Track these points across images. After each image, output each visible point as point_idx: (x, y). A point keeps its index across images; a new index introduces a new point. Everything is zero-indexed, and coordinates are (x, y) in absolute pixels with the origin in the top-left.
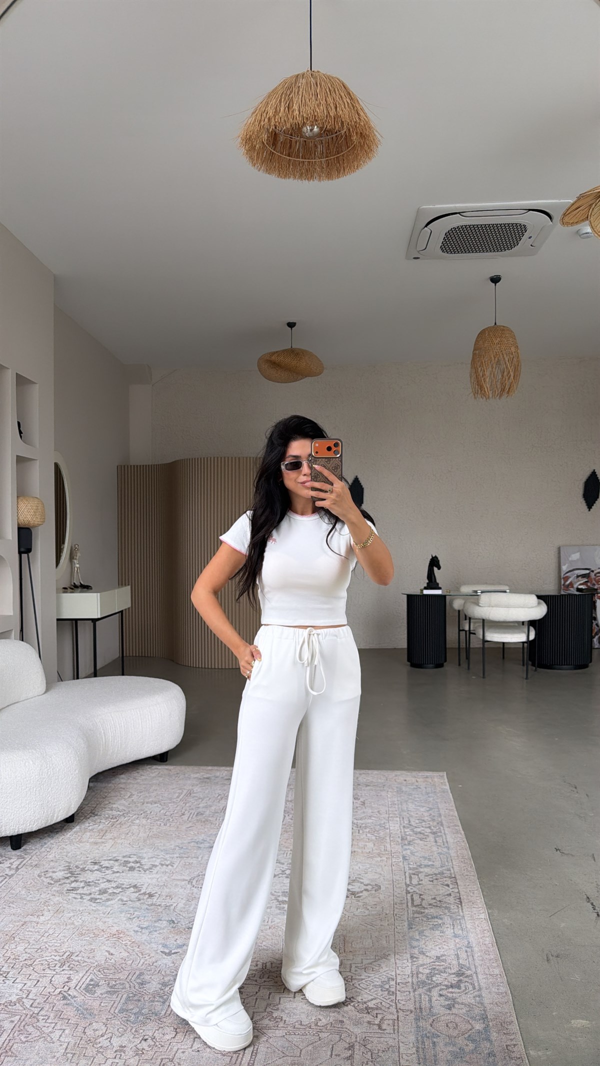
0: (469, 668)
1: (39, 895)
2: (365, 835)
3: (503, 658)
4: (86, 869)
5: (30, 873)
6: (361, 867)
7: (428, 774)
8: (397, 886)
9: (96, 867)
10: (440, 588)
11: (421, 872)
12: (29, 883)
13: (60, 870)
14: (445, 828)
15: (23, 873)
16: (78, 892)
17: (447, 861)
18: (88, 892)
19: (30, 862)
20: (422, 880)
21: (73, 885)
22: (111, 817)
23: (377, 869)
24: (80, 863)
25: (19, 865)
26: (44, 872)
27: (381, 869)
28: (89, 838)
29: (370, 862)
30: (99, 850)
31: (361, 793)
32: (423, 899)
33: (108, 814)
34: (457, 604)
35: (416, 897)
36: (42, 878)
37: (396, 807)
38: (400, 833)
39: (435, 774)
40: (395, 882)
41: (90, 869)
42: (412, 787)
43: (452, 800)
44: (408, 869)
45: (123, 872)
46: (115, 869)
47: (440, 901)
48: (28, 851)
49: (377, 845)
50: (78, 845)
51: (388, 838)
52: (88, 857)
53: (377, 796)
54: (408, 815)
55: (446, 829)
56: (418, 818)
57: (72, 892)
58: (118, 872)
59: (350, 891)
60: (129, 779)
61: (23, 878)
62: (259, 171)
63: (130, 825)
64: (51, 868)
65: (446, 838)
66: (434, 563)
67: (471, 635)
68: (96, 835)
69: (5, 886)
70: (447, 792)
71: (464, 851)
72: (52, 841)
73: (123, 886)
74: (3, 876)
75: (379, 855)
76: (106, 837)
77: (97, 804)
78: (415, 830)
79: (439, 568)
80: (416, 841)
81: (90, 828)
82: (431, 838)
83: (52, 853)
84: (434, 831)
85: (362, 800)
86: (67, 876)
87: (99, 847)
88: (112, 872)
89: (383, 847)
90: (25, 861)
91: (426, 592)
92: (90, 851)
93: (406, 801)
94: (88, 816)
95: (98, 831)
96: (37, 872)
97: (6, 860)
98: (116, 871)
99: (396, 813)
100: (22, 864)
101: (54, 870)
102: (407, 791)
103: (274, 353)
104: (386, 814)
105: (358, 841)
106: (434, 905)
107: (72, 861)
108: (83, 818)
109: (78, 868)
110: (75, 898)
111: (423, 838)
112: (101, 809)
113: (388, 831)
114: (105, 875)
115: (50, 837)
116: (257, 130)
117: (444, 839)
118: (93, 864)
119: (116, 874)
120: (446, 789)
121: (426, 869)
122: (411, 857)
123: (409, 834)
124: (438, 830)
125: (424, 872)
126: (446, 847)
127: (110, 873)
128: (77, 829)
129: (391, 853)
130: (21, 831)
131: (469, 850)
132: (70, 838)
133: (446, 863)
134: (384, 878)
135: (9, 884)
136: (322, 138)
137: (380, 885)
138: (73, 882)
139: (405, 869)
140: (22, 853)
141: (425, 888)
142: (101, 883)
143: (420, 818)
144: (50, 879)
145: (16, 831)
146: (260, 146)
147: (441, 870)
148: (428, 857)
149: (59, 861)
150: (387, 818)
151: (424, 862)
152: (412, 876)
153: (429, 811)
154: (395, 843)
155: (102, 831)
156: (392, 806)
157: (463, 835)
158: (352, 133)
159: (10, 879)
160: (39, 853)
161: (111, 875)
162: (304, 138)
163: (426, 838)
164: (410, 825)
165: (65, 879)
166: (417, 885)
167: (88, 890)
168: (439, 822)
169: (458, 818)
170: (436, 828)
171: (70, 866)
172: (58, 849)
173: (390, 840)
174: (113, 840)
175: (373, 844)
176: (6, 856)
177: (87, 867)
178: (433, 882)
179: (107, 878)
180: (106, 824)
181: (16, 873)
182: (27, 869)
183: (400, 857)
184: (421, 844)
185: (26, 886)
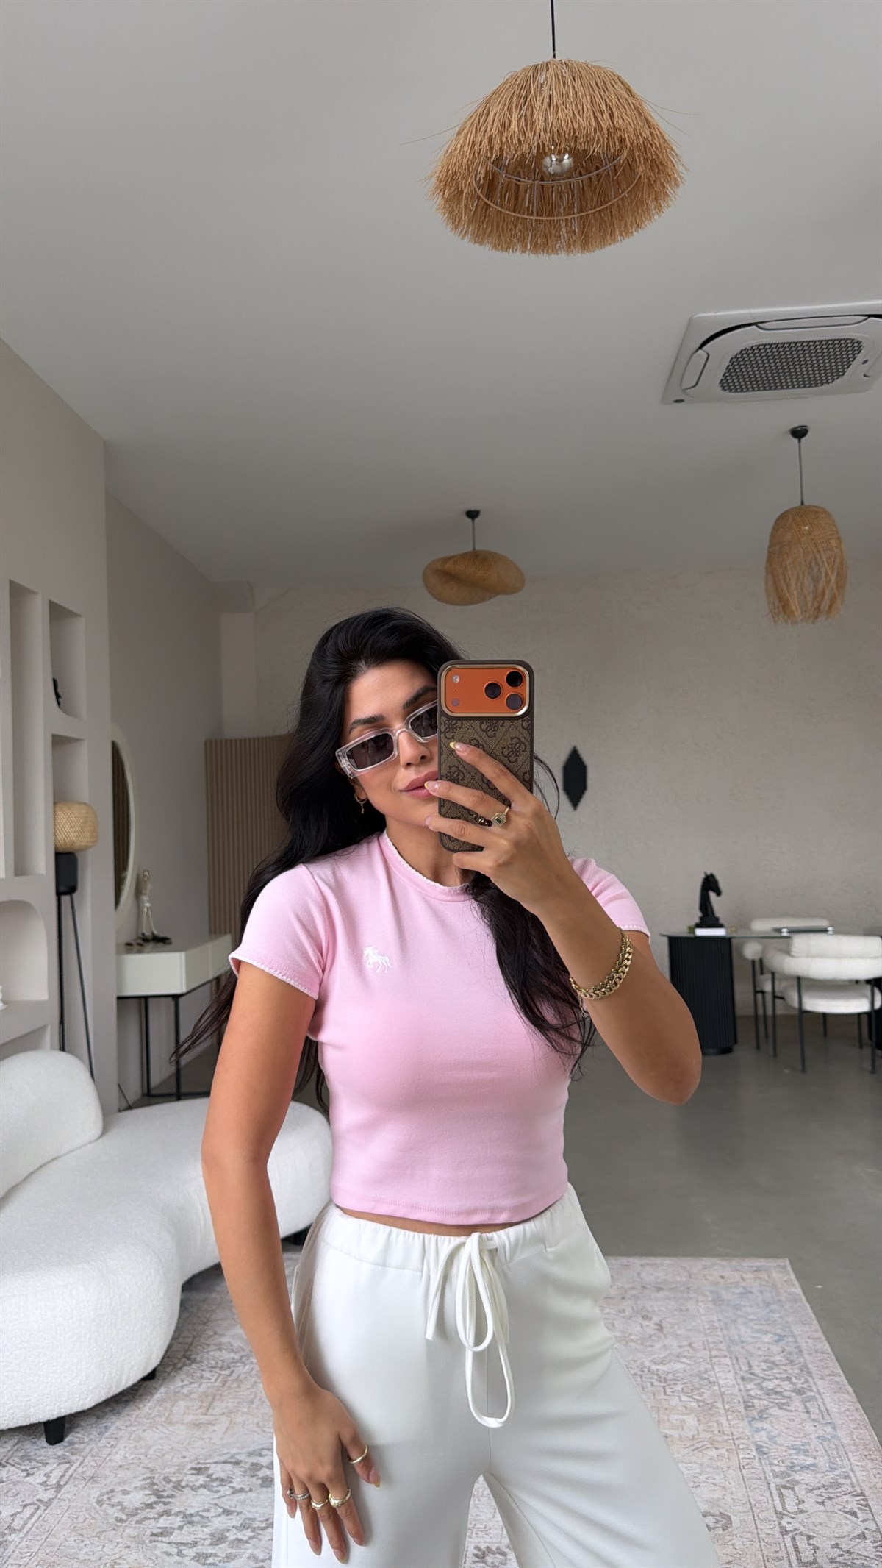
0: (775, 1055)
1: (100, 1548)
2: (677, 1398)
3: (825, 1034)
4: (183, 1484)
5: (83, 1497)
6: (686, 1472)
7: (759, 1264)
8: (761, 1517)
9: (202, 1479)
11: (797, 1483)
12: (81, 1519)
13: (136, 1488)
14: (816, 1380)
15: (69, 1496)
16: (172, 1538)
17: (840, 1457)
18: (190, 1540)
19: (80, 1470)
20: (803, 1502)
21: (164, 1522)
22: (220, 1364)
23: (717, 1477)
24: (172, 1470)
25: (62, 1476)
26: (107, 1493)
27: (723, 1477)
28: (185, 1413)
29: (699, 1461)
30: (203, 1439)
31: (652, 1306)
32: (816, 1548)
33: (214, 1358)
34: (751, 951)
35: (802, 1544)
36: (104, 1506)
37: (719, 1333)
38: (739, 1394)
39: (771, 1263)
40: (755, 1505)
41: (191, 1484)
42: (738, 1291)
43: (814, 1317)
44: (771, 1474)
45: (251, 1490)
46: (237, 1483)
47: (848, 1552)
48: (76, 1446)
49: (704, 1421)
50: (165, 1431)
51: (719, 1405)
52: (185, 1457)
53: (681, 1311)
54: (742, 1351)
55: (819, 1382)
56: (763, 1358)
57: (160, 1538)
58: (242, 1490)
61: (69, 1508)
62: (462, 239)
64: (119, 1483)
65: (824, 1404)
66: (710, 884)
67: (778, 1001)
68: (195, 1408)
69: (37, 1529)
70: (801, 1300)
71: (862, 1431)
72: (118, 1424)
73: (256, 1524)
74: (33, 1504)
75: (712, 1442)
76: (213, 1409)
77: (194, 1337)
78: (764, 1385)
79: (719, 893)
80: (771, 1411)
81: (185, 1391)
82: (797, 1402)
83: (120, 1450)
84: (799, 1386)
85: (655, 1319)
86: (149, 1502)
87: (203, 1433)
88: (231, 1490)
89: (715, 1425)
90: (72, 1468)
91: (701, 932)
92: (189, 1444)
93: (734, 1321)
94: (180, 1365)
95: (200, 1396)
96: (94, 1492)
97: (39, 1468)
98: (238, 1487)
99: (722, 1346)
100: (67, 1477)
101: (126, 1487)
102: (729, 1300)
103: (449, 559)
104: (705, 1349)
105: (668, 1412)
106: (840, 1563)
107: (157, 1467)
109: (168, 1483)
110: (168, 1554)
111: (783, 1404)
112: (200, 1348)
113: (716, 1388)
114: (218, 1498)
115: (114, 1414)
116: (468, 161)
117: (822, 1405)
118: (194, 1472)
119: (238, 1494)
120: (799, 1295)
121: (805, 1474)
122: (770, 1447)
123: (756, 1394)
124: (804, 1386)
125: (802, 1482)
126: (830, 1423)
127: (227, 1493)
128: (161, 1393)
129: (733, 1439)
130: (64, 1412)
131: (871, 1428)
132: (150, 1414)
133: (838, 1459)
134: (733, 1497)
135: (45, 1521)
136: (571, 180)
137: (729, 1514)
138: (162, 1516)
139: (767, 1475)
140: (66, 1450)
141: (814, 1520)
142: (213, 1517)
143: (767, 1358)
144: (120, 1510)
145: (55, 1413)
146: (471, 191)
147: (832, 1476)
148: (802, 1448)
149: (132, 1466)
150: (709, 1360)
151: (796, 1459)
152: (782, 1490)
153: (778, 1341)
154: (734, 1415)
155: (207, 1396)
156: (711, 1332)
157: (854, 1395)
158: (638, 160)
159: (46, 1510)
160: (96, 1450)
161: (230, 1497)
162: (542, 179)
163: (787, 1403)
164: (753, 1374)
165: (148, 1508)
166: (796, 1514)
167: (190, 1533)
168: (803, 1366)
169: (833, 1357)
170: (800, 1380)
171: (154, 1478)
172: (129, 1439)
173: (725, 1409)
174: (227, 1416)
175: (696, 1419)
176: (38, 1459)
177: (185, 1479)
178: (824, 1505)
179: (223, 1506)
180: (213, 1380)
181: (56, 1496)
182: (75, 1486)
183: (751, 1448)
184: (783, 1417)
185: (75, 1527)
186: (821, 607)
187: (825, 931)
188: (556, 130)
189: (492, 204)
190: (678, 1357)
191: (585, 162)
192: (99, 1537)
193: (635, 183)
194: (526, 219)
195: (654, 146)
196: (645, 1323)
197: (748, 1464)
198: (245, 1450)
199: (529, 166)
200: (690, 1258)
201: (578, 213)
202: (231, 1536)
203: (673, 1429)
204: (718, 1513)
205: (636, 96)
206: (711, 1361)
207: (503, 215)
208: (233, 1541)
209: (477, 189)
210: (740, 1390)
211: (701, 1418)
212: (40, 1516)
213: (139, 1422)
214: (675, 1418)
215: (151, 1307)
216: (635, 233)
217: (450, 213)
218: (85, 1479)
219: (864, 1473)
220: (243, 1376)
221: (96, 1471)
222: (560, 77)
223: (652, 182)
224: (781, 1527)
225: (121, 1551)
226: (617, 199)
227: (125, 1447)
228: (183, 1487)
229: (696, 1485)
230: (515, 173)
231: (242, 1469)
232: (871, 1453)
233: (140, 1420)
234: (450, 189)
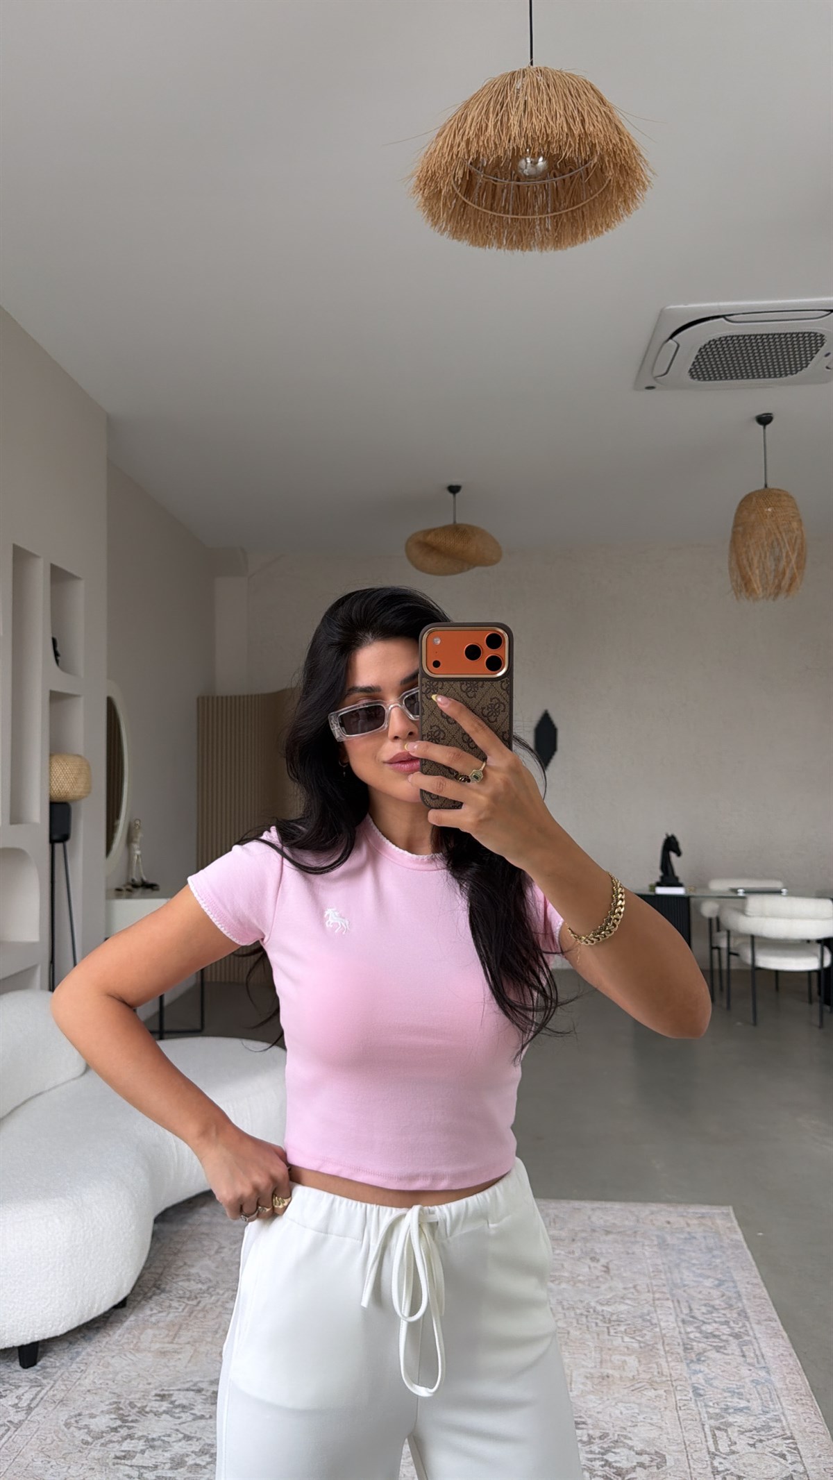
0: (728, 1007)
1: (65, 1469)
2: (620, 1339)
3: (777, 988)
4: (148, 1409)
5: (51, 1419)
7: (704, 1211)
8: (695, 1457)
9: (165, 1405)
10: (680, 885)
11: (730, 1425)
12: (49, 1441)
13: (102, 1412)
15: (38, 1418)
16: (134, 1462)
17: (772, 1401)
18: (150, 1463)
19: (51, 1393)
20: (735, 1443)
21: (127, 1446)
22: (188, 1294)
23: (654, 1417)
24: (138, 1396)
25: (33, 1399)
26: (75, 1416)
27: (659, 1417)
28: (151, 1343)
29: (638, 1401)
30: (168, 1367)
31: (600, 1248)
33: (183, 1288)
34: (708, 909)
36: (72, 1429)
37: (663, 1277)
38: (679, 1337)
39: (716, 1210)
40: (689, 1445)
41: (155, 1410)
42: (682, 1236)
43: (754, 1263)
44: (706, 1416)
48: (48, 1370)
49: (644, 1362)
50: (133, 1358)
51: (660, 1346)
52: (149, 1384)
53: (628, 1253)
54: (685, 1295)
55: (755, 1326)
56: (703, 1302)
57: (123, 1461)
58: (202, 1417)
59: (613, 1467)
60: (215, 1215)
61: (37, 1430)
63: (220, 1313)
64: (87, 1407)
65: (760, 1349)
66: (671, 845)
67: (732, 957)
68: (161, 1336)
69: (6, 1449)
70: (742, 1247)
71: (794, 1376)
72: (89, 1349)
74: (3, 1425)
75: (652, 1383)
76: (179, 1338)
77: (165, 1268)
78: (704, 1328)
79: (679, 853)
80: (708, 1354)
82: (733, 1346)
83: (89, 1374)
84: (737, 1330)
85: (603, 1261)
86: (114, 1426)
87: (169, 1361)
89: (655, 1366)
90: (44, 1392)
91: (661, 891)
92: (154, 1371)
93: (678, 1265)
94: (149, 1294)
95: (168, 1325)
96: (63, 1415)
97: (11, 1391)
98: (199, 1414)
99: (665, 1289)
100: (38, 1400)
101: (93, 1411)
102: (673, 1245)
103: (428, 532)
104: (649, 1291)
105: (611, 1352)
107: (124, 1393)
108: (141, 1297)
109: (133, 1408)
111: (721, 1347)
112: (170, 1278)
113: (658, 1330)
114: (179, 1424)
115: (86, 1341)
116: (446, 163)
117: (756, 1348)
118: (158, 1398)
119: (199, 1421)
120: (739, 1241)
121: (738, 1417)
122: (706, 1390)
123: (696, 1337)
124: (742, 1330)
125: (735, 1424)
126: (764, 1367)
127: (188, 1419)
128: (131, 1321)
129: (671, 1381)
130: (37, 1338)
131: (804, 1374)
132: (119, 1341)
133: (770, 1403)
134: (669, 1437)
135: (14, 1442)
136: (546, 181)
137: (664, 1453)
138: (126, 1439)
139: (702, 1417)
140: (39, 1373)
141: (744, 1461)
142: (174, 1442)
143: (707, 1302)
144: (87, 1433)
145: (29, 1338)
146: (449, 190)
147: (764, 1419)
148: (737, 1391)
149: (100, 1391)
150: (652, 1302)
151: (731, 1402)
152: (716, 1432)
153: (718, 1286)
154: (674, 1356)
155: (173, 1325)
156: (655, 1276)
157: (788, 1341)
158: (607, 165)
159: (16, 1431)
160: (67, 1374)
161: (192, 1423)
162: (518, 180)
163: (725, 1346)
164: (693, 1317)
165: (112, 1432)
166: (728, 1455)
167: (151, 1457)
168: (741, 1311)
169: (771, 1303)
170: (738, 1324)
171: (120, 1403)
172: (98, 1365)
173: (665, 1351)
174: (193, 1345)
175: (637, 1360)
176: (11, 1382)
177: (150, 1404)
178: (755, 1447)
179: (182, 1431)
180: (180, 1310)
181: (27, 1418)
182: (45, 1409)
183: (687, 1389)
184: (720, 1359)
185: (43, 1448)
186: (781, 586)
187: (779, 892)
188: (530, 135)
189: (470, 203)
190: (622, 1298)
191: (558, 165)
192: (65, 1458)
193: (605, 185)
194: (503, 217)
195: (623, 152)
196: (592, 1264)
197: (685, 1405)
198: (206, 1379)
199: (507, 167)
200: (638, 1204)
201: (552, 212)
202: (190, 1461)
203: (614, 1369)
204: (653, 1452)
205: (607, 104)
206: (654, 1303)
207: (480, 213)
208: (191, 1466)
209: (455, 188)
210: (680, 1333)
211: (641, 1359)
212: (10, 1437)
213: (108, 1348)
214: (617, 1358)
215: (123, 1240)
216: (605, 233)
217: (430, 210)
218: (55, 1402)
219: (794, 1417)
220: (209, 1306)
221: (65, 1395)
222: (535, 84)
223: (621, 186)
224: (713, 1467)
225: (85, 1472)
226: (588, 200)
227: (94, 1372)
228: (147, 1413)
229: (634, 1424)
230: (493, 174)
231: (204, 1397)
232: (802, 1397)
233: (110, 1347)
234: (429, 188)
